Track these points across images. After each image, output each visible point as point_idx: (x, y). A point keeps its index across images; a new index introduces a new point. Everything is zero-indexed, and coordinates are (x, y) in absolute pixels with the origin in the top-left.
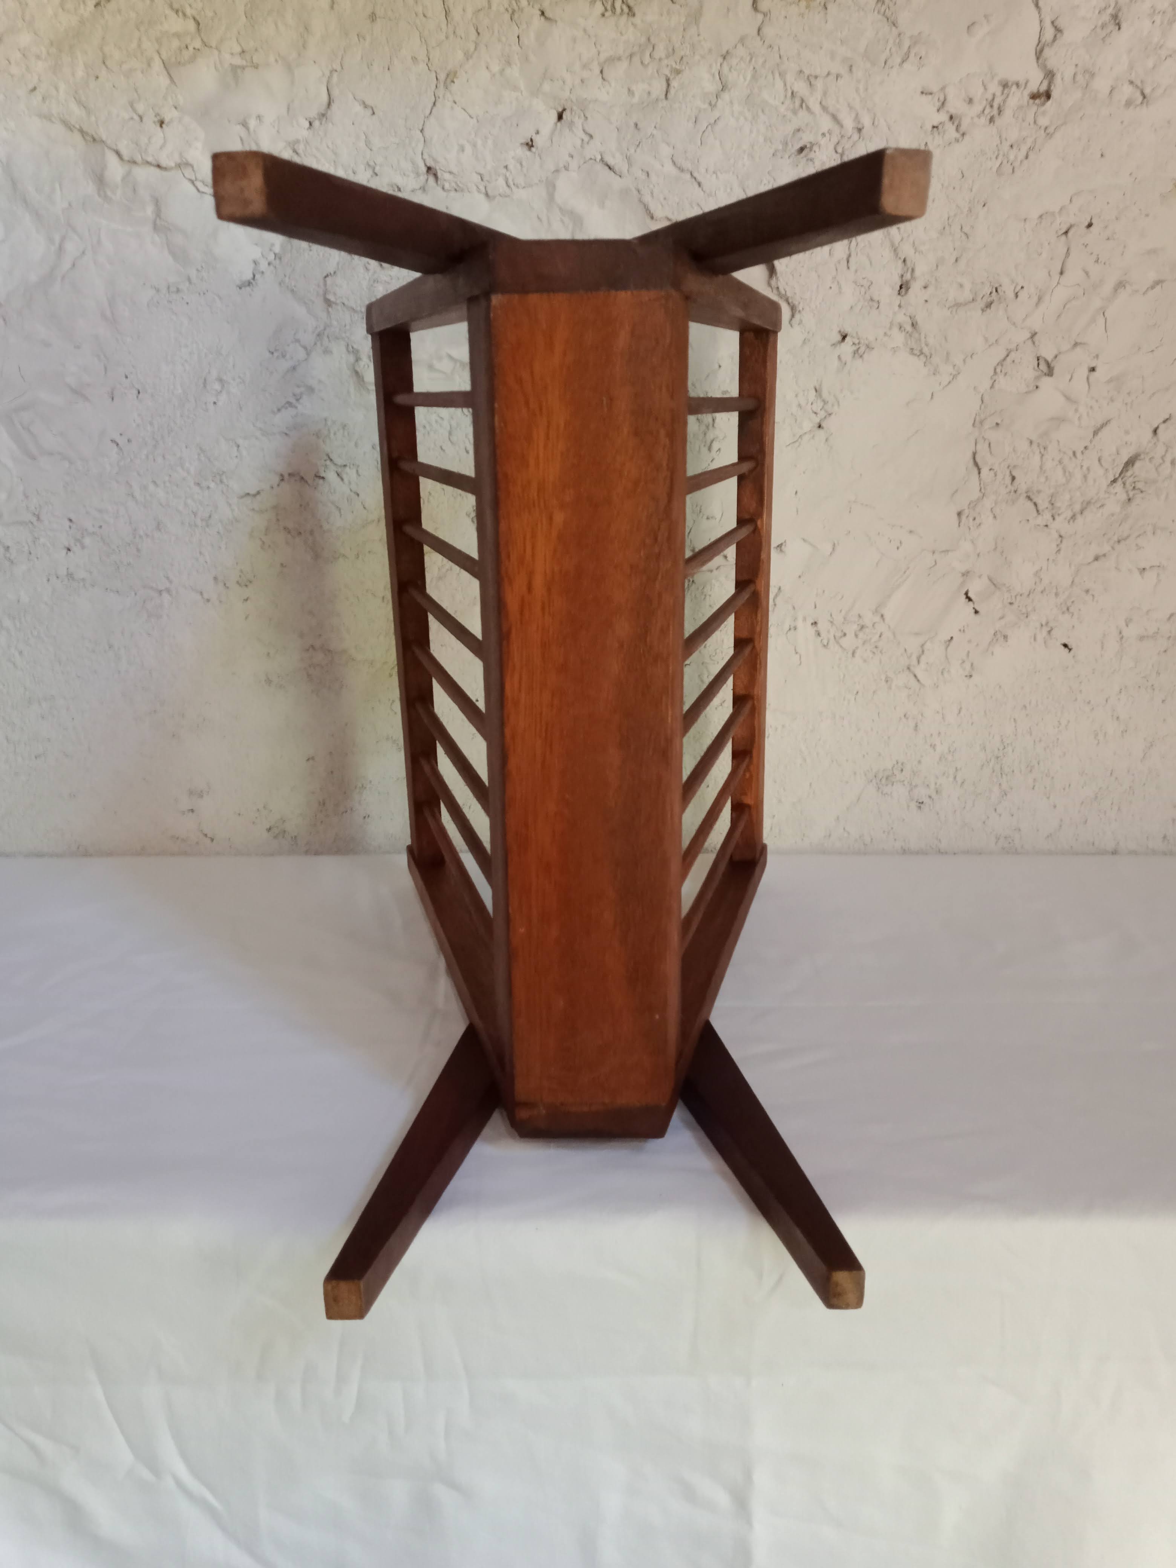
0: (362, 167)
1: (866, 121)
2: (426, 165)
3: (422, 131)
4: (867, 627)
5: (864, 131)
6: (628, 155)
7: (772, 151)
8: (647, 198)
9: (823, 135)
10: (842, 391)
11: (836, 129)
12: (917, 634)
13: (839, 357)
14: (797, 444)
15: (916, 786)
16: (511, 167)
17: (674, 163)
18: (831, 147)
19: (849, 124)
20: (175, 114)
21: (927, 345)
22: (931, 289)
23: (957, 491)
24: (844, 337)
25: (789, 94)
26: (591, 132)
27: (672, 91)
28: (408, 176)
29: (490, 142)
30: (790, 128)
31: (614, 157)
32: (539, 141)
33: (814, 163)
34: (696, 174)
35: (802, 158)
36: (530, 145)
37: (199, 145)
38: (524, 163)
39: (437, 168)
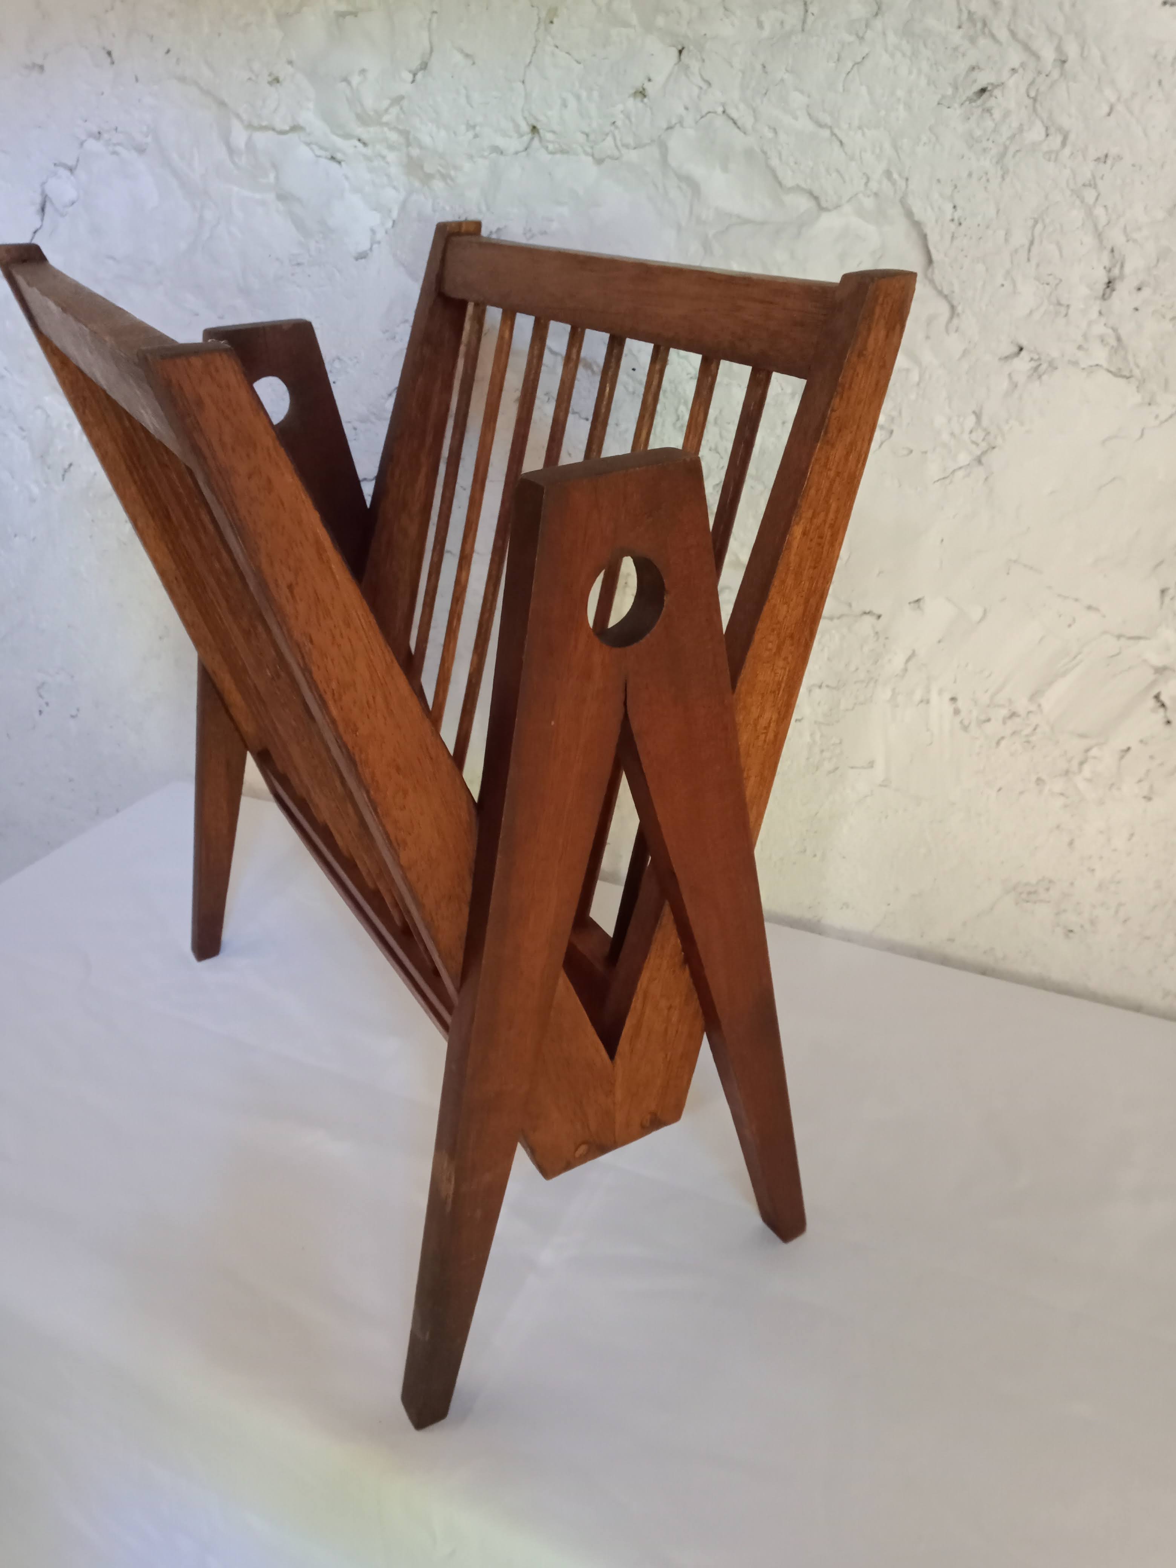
0: (463, 128)
1: (1073, 50)
2: (528, 123)
3: (523, 82)
4: (1019, 716)
5: (1067, 65)
6: (753, 106)
7: (937, 98)
8: (775, 162)
9: (1014, 70)
10: (1007, 422)
11: (1030, 64)
12: (1082, 736)
13: (1010, 375)
14: (948, 481)
15: (1065, 911)
16: (619, 123)
17: (810, 116)
18: (1023, 90)
19: (1049, 55)
20: (290, 69)
21: (1138, 366)
22: (1146, 292)
23: (1161, 562)
24: (1021, 349)
25: (965, 16)
27: (810, 19)
28: (512, 138)
29: (596, 94)
30: (962, 66)
31: (737, 108)
32: (650, 88)
33: (991, 115)
34: (836, 131)
35: (978, 107)
36: (642, 93)
37: (311, 105)
38: (633, 120)
39: (539, 127)
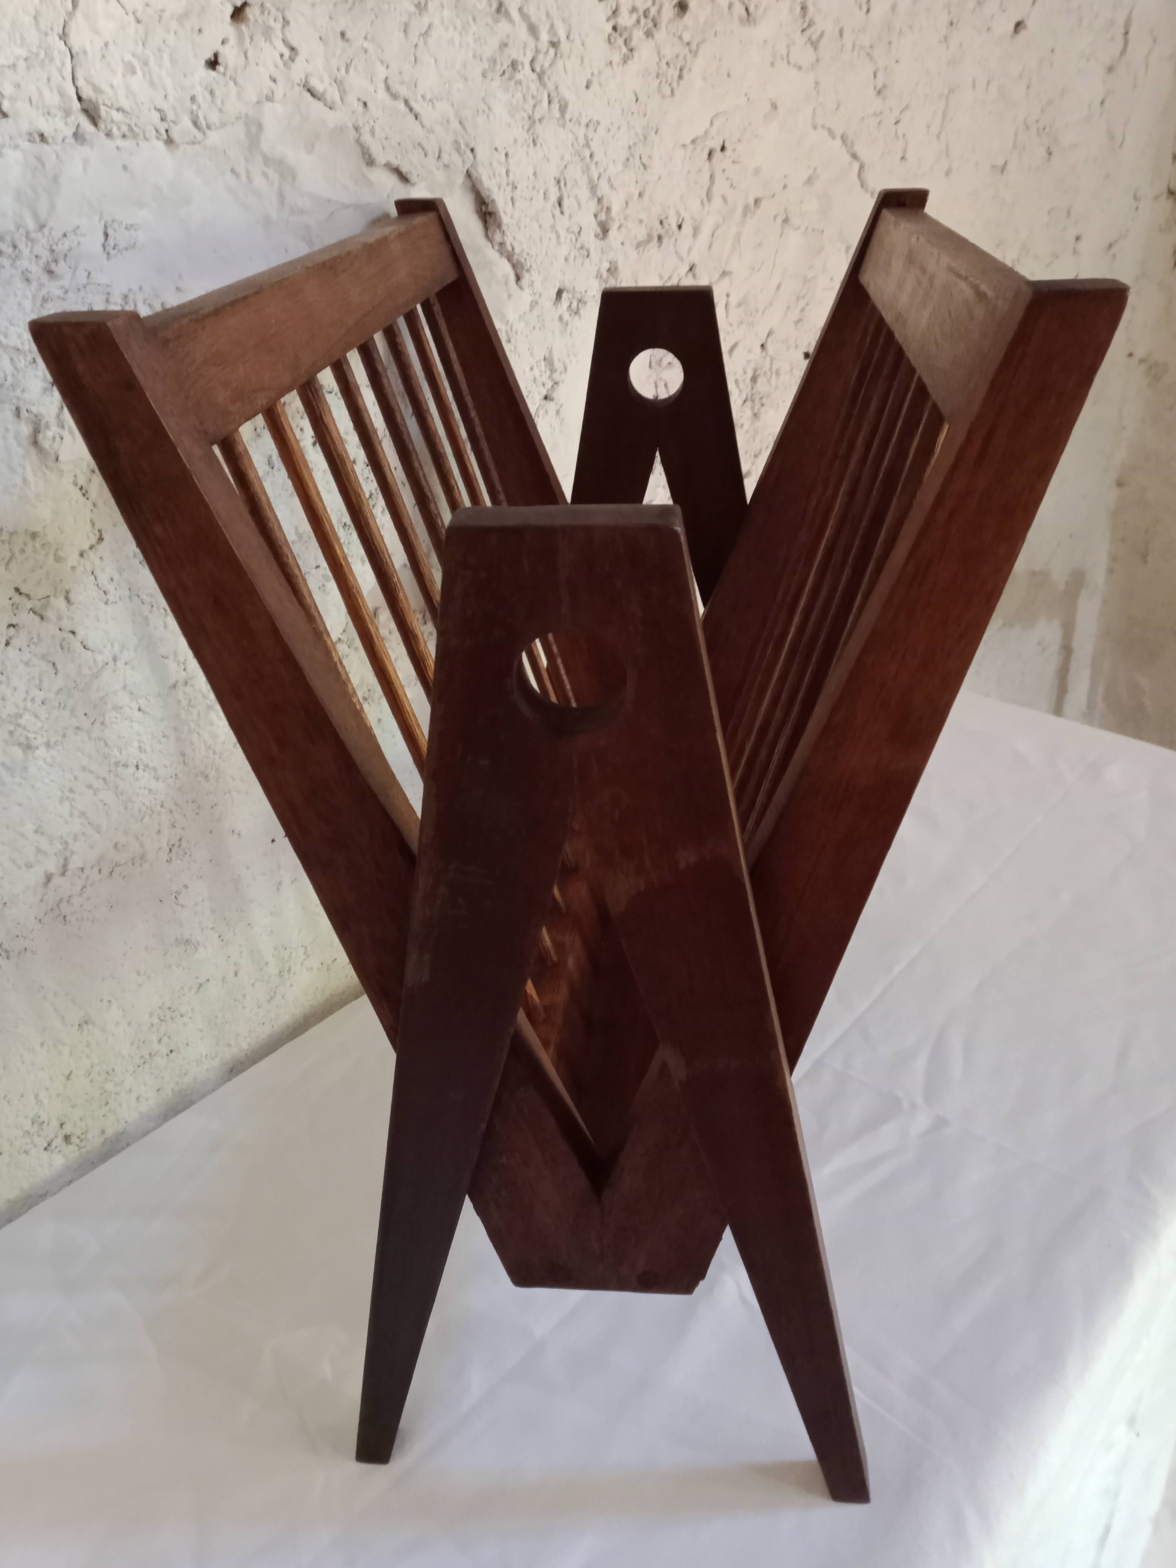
1: (562, 34)
2: (78, 96)
3: (64, 36)
5: (559, 46)
6: (339, 78)
7: (482, 71)
8: (367, 138)
10: (569, 356)
11: (531, 43)
13: (558, 316)
16: (200, 99)
17: (388, 88)
18: (529, 66)
22: (623, 230)
24: (561, 294)
26: (294, 43)
28: (55, 116)
29: (166, 57)
30: (496, 42)
31: (322, 80)
32: (224, 56)
33: (520, 86)
34: (413, 104)
36: (214, 62)
39: (101, 102)
